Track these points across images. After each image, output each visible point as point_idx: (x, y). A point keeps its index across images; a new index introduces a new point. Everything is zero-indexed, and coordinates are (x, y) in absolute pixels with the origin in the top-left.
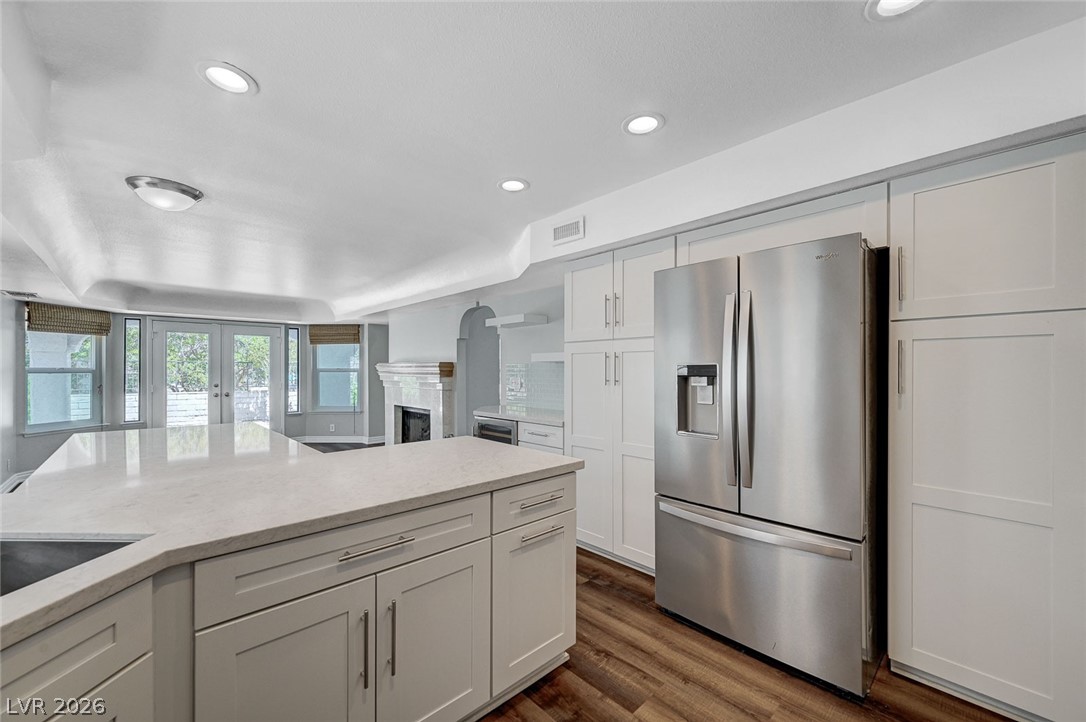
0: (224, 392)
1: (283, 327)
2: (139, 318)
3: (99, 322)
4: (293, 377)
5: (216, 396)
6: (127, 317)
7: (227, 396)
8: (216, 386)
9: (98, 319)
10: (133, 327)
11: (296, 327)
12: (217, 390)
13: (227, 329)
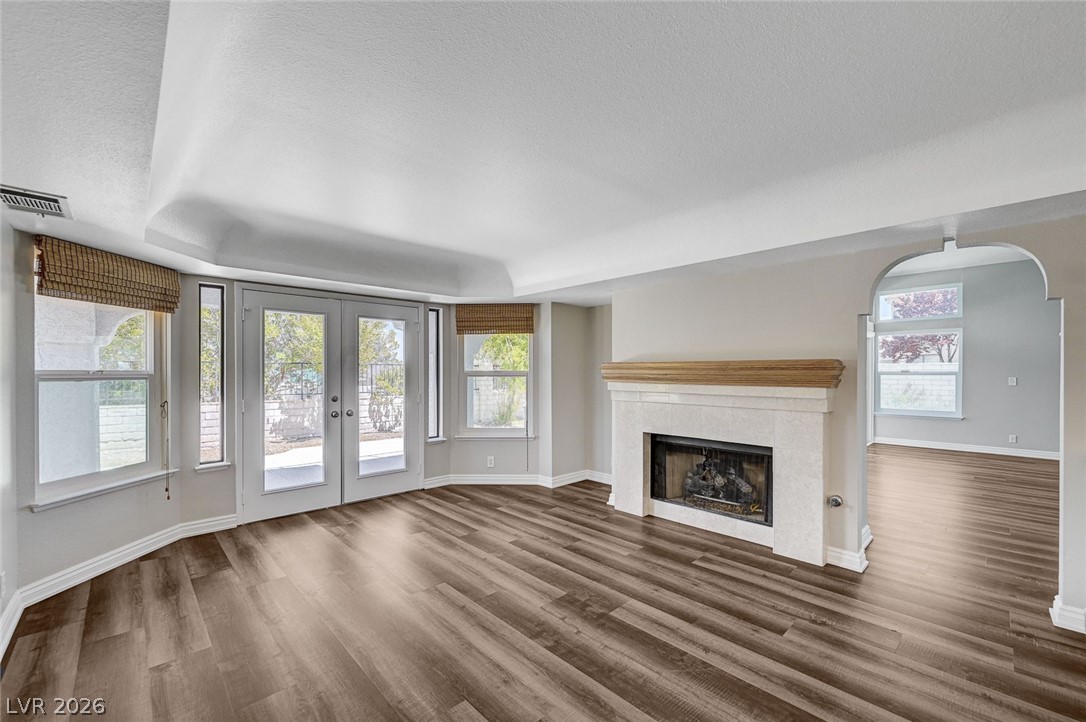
0: (346, 409)
1: (422, 307)
2: (221, 285)
3: (161, 288)
5: (335, 415)
6: (203, 282)
7: (350, 415)
8: (334, 400)
9: (161, 282)
10: (211, 300)
11: (437, 308)
12: (336, 406)
13: (349, 307)
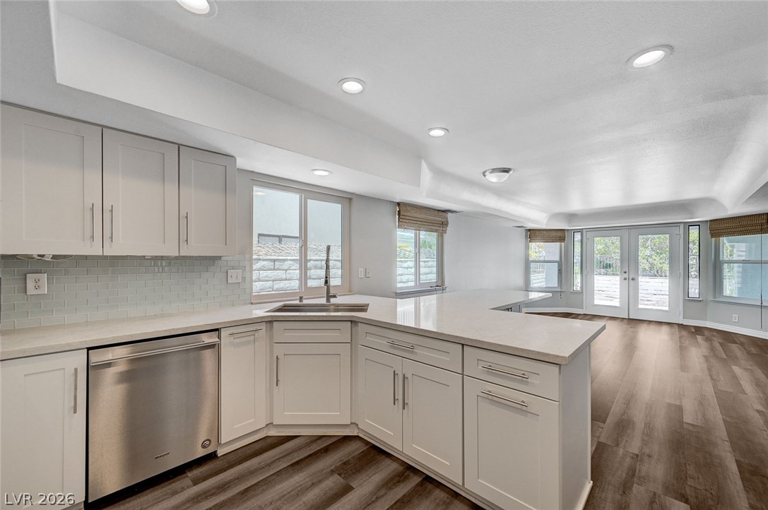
0: (631, 277)
1: (682, 226)
2: (581, 231)
3: (558, 236)
4: (693, 261)
5: (625, 279)
6: (575, 231)
7: (633, 279)
8: (625, 273)
9: (559, 234)
10: (578, 237)
11: (697, 224)
12: (626, 276)
